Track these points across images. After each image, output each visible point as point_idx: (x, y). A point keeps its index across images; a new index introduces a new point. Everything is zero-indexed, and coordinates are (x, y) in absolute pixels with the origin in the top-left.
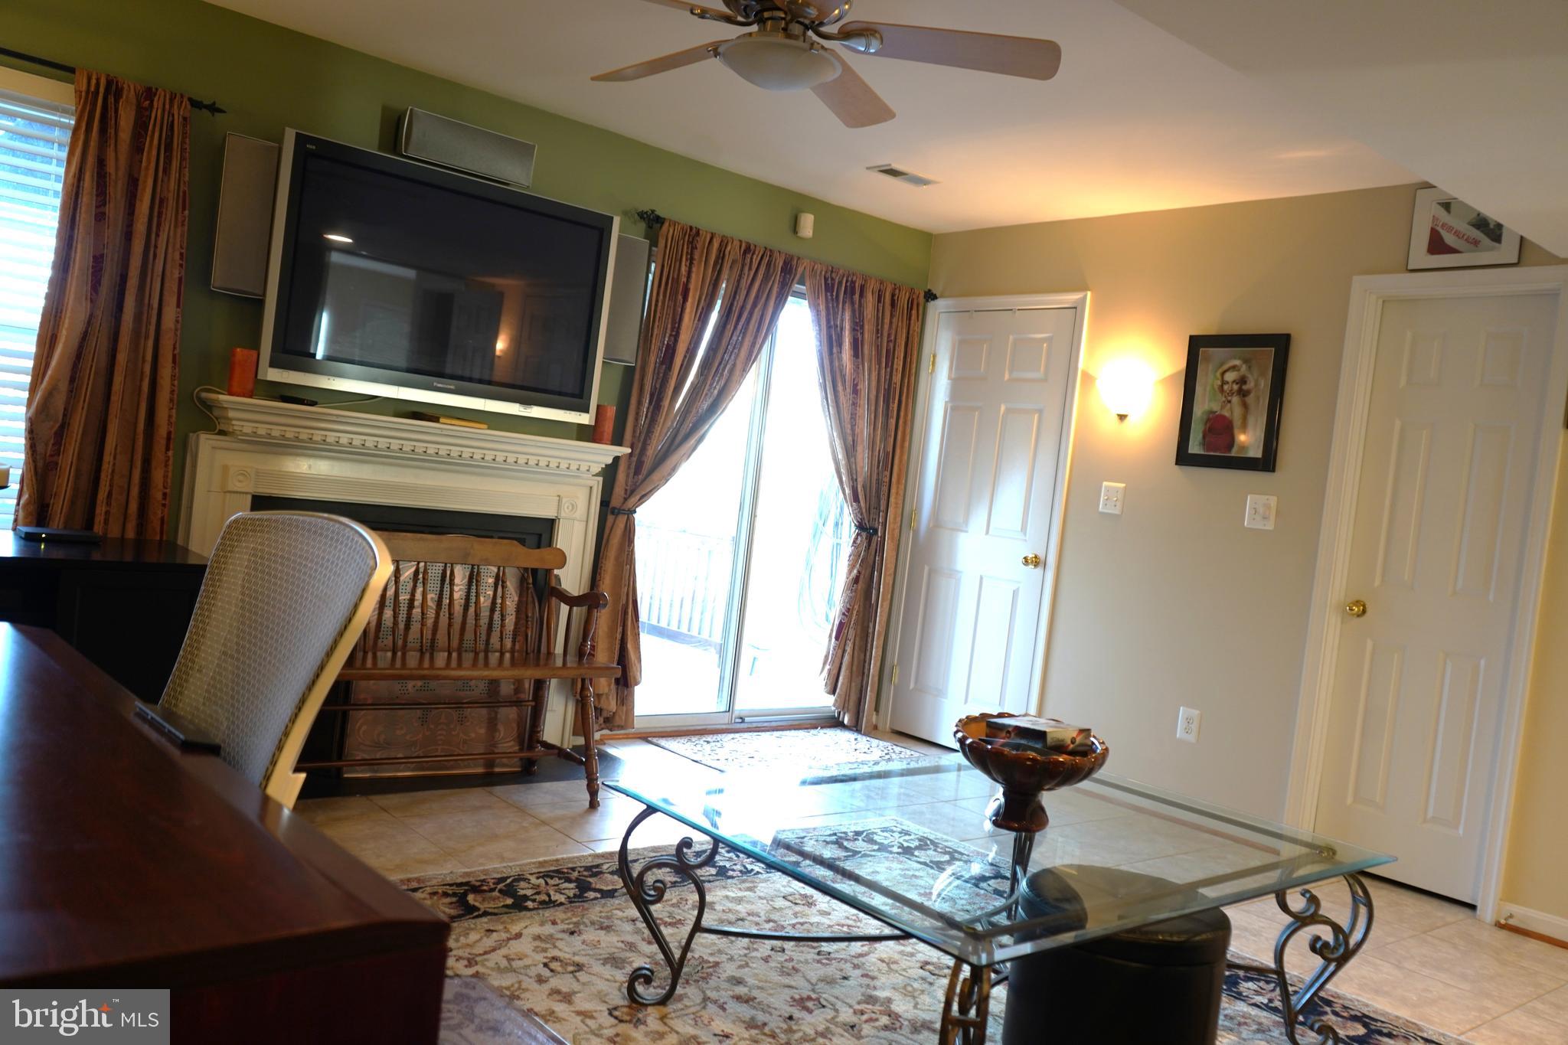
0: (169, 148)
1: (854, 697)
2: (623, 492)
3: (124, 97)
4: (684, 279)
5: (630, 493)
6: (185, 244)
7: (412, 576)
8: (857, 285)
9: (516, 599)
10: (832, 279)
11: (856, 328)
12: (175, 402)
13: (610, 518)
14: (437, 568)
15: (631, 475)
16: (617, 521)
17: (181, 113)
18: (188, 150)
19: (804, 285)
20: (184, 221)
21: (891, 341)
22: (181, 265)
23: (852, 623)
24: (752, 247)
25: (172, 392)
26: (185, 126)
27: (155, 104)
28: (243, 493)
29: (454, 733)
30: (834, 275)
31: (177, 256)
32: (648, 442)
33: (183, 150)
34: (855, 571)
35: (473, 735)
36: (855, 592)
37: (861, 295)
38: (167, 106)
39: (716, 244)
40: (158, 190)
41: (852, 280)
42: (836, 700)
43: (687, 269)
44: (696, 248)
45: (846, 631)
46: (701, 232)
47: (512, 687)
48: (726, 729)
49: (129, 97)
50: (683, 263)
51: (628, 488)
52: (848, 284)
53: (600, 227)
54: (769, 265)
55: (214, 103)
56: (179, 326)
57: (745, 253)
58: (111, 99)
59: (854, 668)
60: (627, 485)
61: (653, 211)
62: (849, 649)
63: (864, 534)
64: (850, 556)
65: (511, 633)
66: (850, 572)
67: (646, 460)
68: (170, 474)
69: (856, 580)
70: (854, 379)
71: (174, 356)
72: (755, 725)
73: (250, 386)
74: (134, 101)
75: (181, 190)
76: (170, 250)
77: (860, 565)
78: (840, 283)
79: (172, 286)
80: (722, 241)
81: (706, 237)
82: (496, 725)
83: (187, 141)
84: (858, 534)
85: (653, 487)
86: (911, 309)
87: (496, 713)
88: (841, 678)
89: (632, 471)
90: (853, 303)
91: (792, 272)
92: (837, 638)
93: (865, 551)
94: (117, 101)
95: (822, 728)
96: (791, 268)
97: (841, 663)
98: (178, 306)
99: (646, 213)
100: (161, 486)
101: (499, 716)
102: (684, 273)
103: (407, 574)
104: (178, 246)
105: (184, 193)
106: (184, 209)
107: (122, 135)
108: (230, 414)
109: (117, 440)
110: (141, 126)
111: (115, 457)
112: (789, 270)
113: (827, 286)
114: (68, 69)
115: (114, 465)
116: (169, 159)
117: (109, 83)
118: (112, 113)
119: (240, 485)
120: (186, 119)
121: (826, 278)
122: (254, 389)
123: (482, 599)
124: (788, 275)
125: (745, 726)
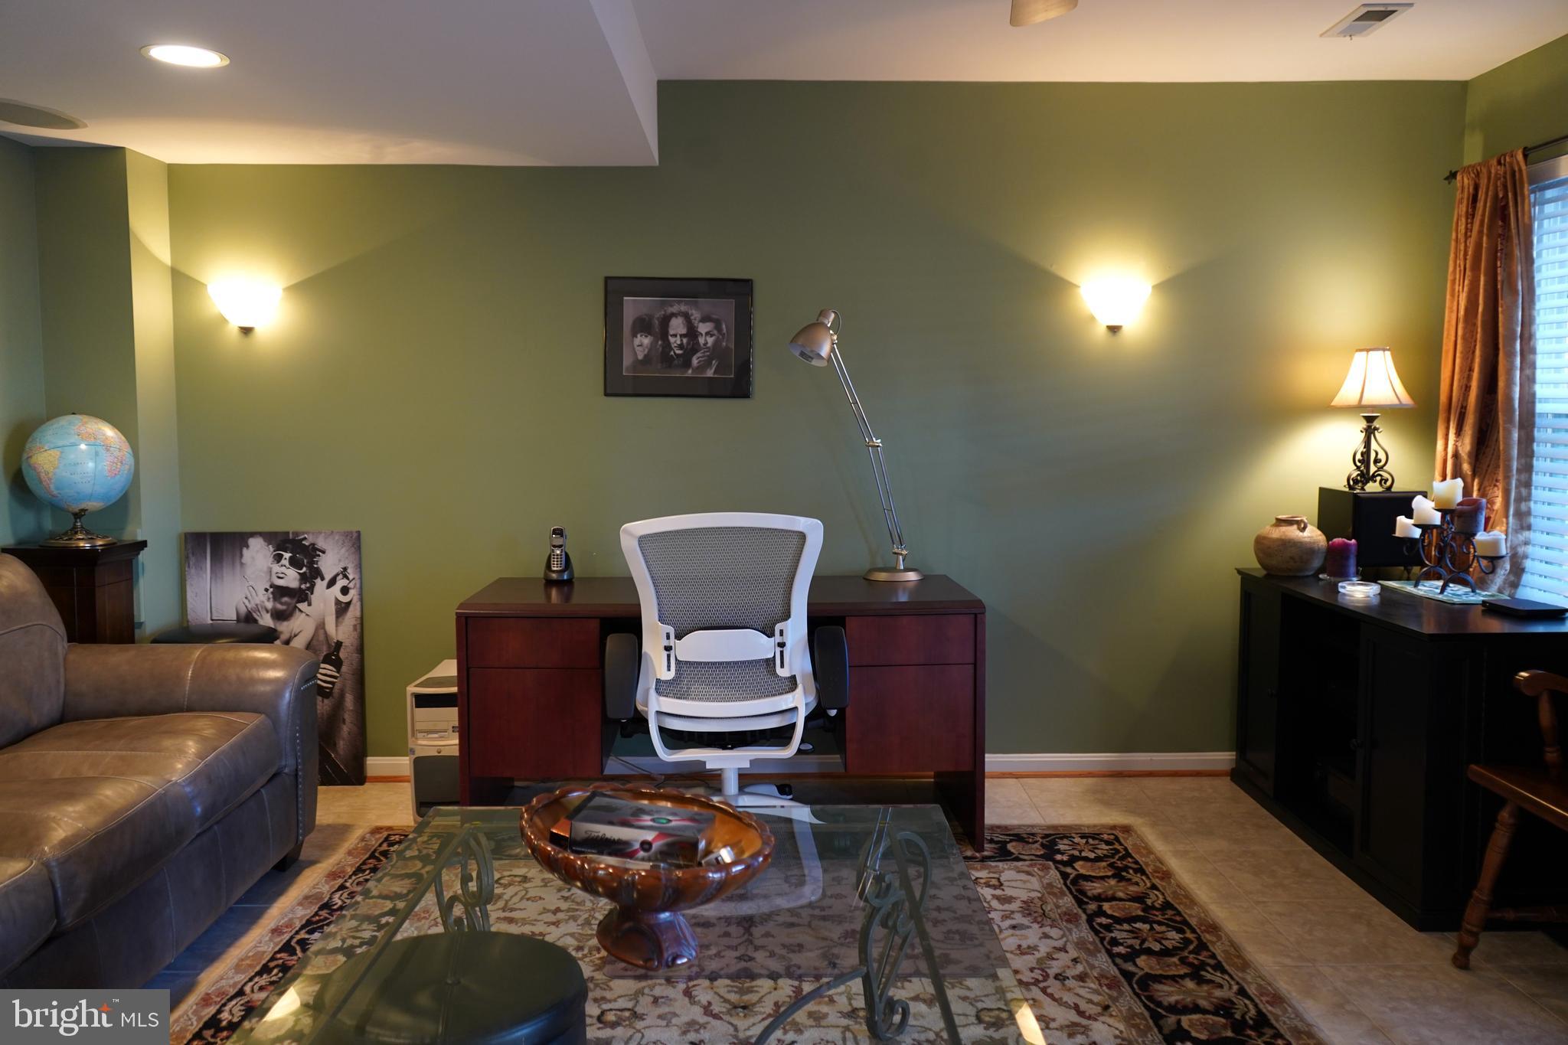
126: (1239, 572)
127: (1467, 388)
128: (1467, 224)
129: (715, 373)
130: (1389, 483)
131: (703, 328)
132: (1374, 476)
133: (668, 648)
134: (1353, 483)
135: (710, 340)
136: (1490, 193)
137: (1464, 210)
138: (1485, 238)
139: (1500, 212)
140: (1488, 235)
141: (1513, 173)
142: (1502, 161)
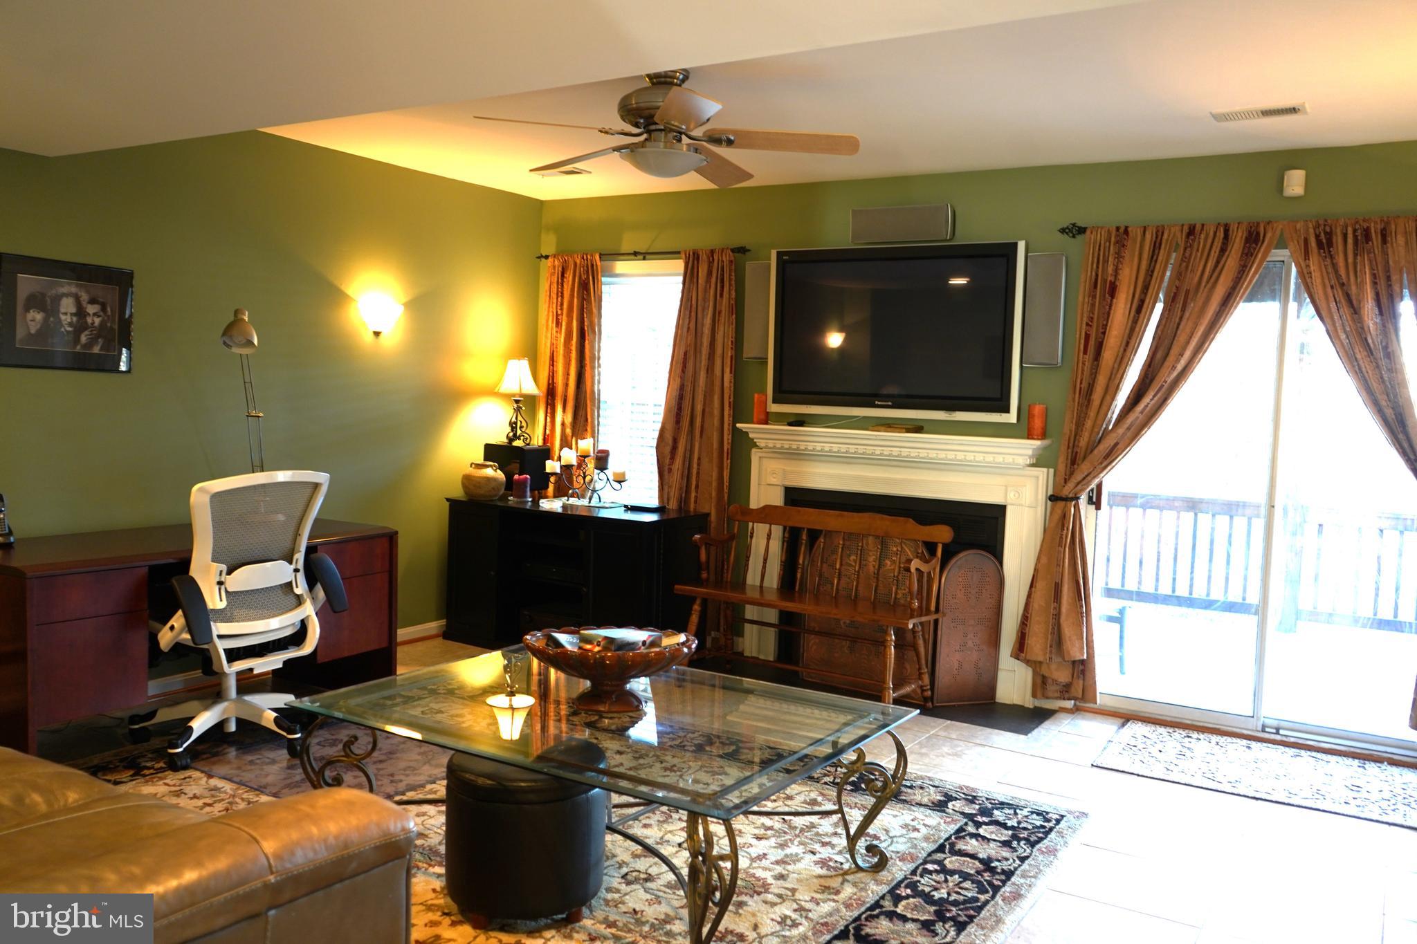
0: (722, 280)
2: (1062, 481)
3: (701, 259)
4: (1111, 278)
5: (1066, 481)
6: (734, 335)
8: (1373, 230)
10: (1328, 233)
12: (731, 432)
16: (1056, 507)
17: (728, 257)
18: (733, 279)
19: (1286, 249)
20: (732, 322)
22: (732, 348)
24: (1198, 228)
25: (729, 425)
26: (730, 265)
27: (715, 257)
28: (778, 485)
30: (1329, 228)
31: (730, 343)
32: (1080, 434)
33: (730, 280)
37: (1384, 240)
38: (720, 257)
39: (1149, 236)
40: (717, 306)
41: (1364, 228)
43: (1115, 267)
44: (1125, 246)
46: (1129, 229)
49: (704, 257)
50: (1111, 262)
51: (1066, 477)
52: (1359, 232)
53: (1004, 255)
54: (1226, 240)
55: (746, 247)
56: (732, 385)
57: (1189, 234)
58: (696, 262)
60: (1066, 475)
61: (1074, 225)
67: (1079, 451)
68: (729, 474)
71: (730, 403)
72: (1292, 740)
73: (763, 417)
74: (706, 260)
75: (731, 303)
76: (726, 340)
78: (1344, 236)
79: (727, 361)
80: (1157, 231)
81: (1136, 232)
83: (732, 274)
89: (1069, 461)
91: (1259, 241)
94: (698, 263)
96: (1258, 234)
98: (731, 373)
99: (1067, 227)
100: (725, 482)
102: (1111, 272)
104: (730, 337)
106: (732, 315)
107: (700, 281)
108: (751, 435)
109: (699, 454)
110: (710, 273)
111: (699, 465)
112: (1254, 239)
113: (1320, 245)
114: (679, 253)
115: (698, 469)
116: (722, 287)
117: (694, 254)
118: (696, 270)
119: (775, 480)
120: (731, 261)
121: (1317, 236)
122: (767, 419)
123: (889, 563)
124: (1254, 245)
125: (1278, 738)
126: (448, 500)
127: (567, 385)
128: (558, 288)
129: (101, 350)
130: (528, 440)
131: (91, 309)
132: (520, 436)
133: (220, 583)
134: (511, 440)
135: (97, 321)
136: (577, 274)
137: (556, 279)
138: (575, 300)
139: (584, 286)
140: (578, 298)
141: (592, 265)
142: (585, 257)
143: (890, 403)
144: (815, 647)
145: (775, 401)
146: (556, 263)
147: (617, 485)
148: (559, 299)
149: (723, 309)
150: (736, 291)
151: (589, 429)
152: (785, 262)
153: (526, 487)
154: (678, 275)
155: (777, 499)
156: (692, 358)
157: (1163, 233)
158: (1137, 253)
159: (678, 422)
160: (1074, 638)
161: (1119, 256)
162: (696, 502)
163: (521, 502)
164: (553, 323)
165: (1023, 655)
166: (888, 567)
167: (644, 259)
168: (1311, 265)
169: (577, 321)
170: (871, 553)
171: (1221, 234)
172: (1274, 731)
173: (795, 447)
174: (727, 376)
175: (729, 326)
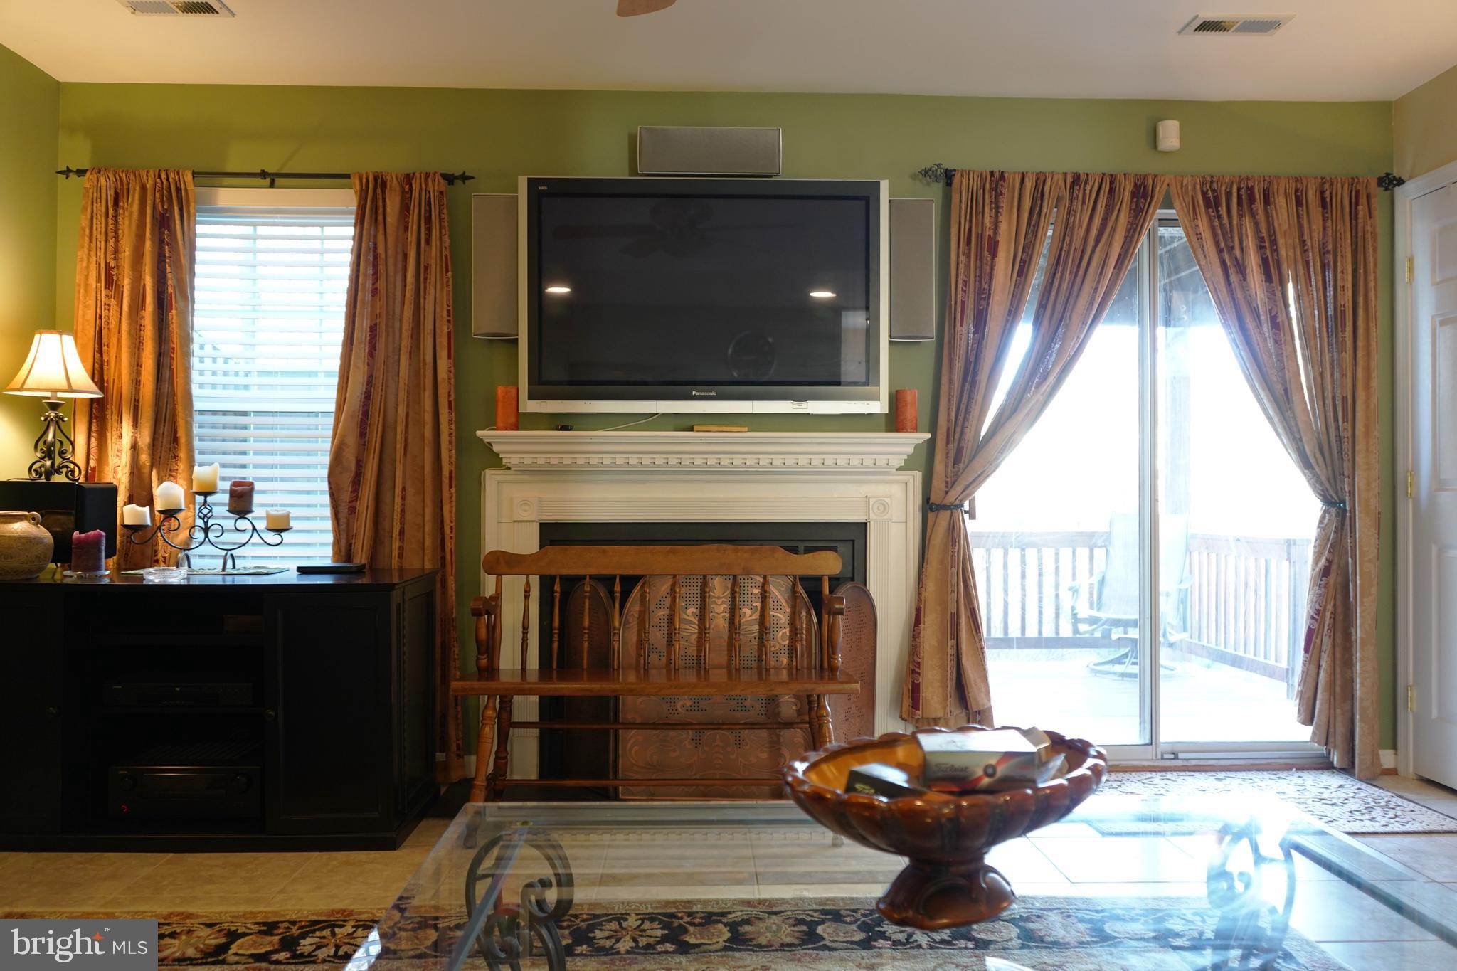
0: (428, 220)
1: (1340, 730)
2: (943, 485)
3: (388, 187)
4: (989, 232)
5: (950, 485)
6: (451, 302)
7: (669, 591)
8: (1256, 191)
9: (788, 610)
10: (1214, 191)
11: (1263, 245)
12: (454, 444)
13: (931, 516)
14: (695, 581)
15: (951, 465)
16: (938, 520)
17: (436, 188)
18: (446, 219)
19: (1173, 208)
20: (448, 282)
21: (1328, 252)
22: (449, 321)
23: (1326, 628)
24: (1083, 178)
25: (450, 434)
26: (441, 199)
27: (414, 185)
28: (529, 521)
29: (731, 757)
30: (1215, 185)
31: (445, 313)
32: (966, 425)
33: (441, 220)
34: (1323, 561)
35: (754, 760)
36: (1325, 587)
37: (1267, 202)
38: (423, 186)
39: (1029, 185)
40: (422, 260)
41: (1247, 187)
42: (1314, 733)
43: (993, 220)
44: (1002, 194)
45: (1318, 641)
46: (1006, 175)
47: (794, 708)
48: (1150, 766)
49: (393, 185)
50: (987, 215)
51: (948, 480)
52: (1243, 192)
53: (864, 197)
54: (1111, 191)
55: (464, 173)
56: (452, 375)
57: (1073, 185)
58: (379, 191)
59: (1338, 689)
60: (947, 477)
61: (939, 165)
62: (1324, 664)
63: (1333, 511)
64: (1316, 540)
65: (786, 648)
66: (1316, 561)
67: (965, 446)
68: (454, 509)
69: (1326, 572)
70: (1270, 310)
71: (450, 403)
72: (1193, 763)
73: (512, 420)
74: (398, 189)
75: (444, 254)
76: (438, 309)
77: (1329, 552)
78: (1229, 195)
79: (443, 341)
80: (1038, 179)
81: (1014, 179)
82: (780, 749)
83: (445, 211)
84: (1325, 512)
85: (976, 475)
86: (1357, 204)
87: (778, 736)
88: (1318, 702)
89: (951, 460)
90: (1253, 215)
91: (1148, 196)
92: (1306, 650)
93: (1335, 532)
94: (383, 192)
95: (1298, 770)
96: (1147, 190)
97: (1317, 684)
98: (449, 357)
99: (930, 170)
100: (448, 521)
101: (782, 740)
102: (988, 225)
103: (663, 588)
104: (445, 305)
105: (446, 256)
106: (447, 271)
107: (389, 219)
108: (496, 448)
109: (404, 483)
110: (405, 208)
111: (403, 498)
112: (1142, 194)
113: (1208, 204)
114: (347, 176)
115: (403, 505)
116: (429, 230)
117: (376, 179)
118: (380, 203)
119: (526, 514)
120: (441, 193)
121: (1204, 193)
122: (522, 421)
123: (748, 612)
124: (1143, 200)
125: (1179, 763)
136: (149, 202)
137: (103, 209)
138: (148, 244)
139: (163, 222)
140: (152, 240)
141: (178, 190)
142: (163, 176)
143: (713, 394)
144: (636, 748)
145: (530, 398)
146: (103, 181)
147: (272, 538)
148: (112, 242)
149: (432, 262)
150: (450, 237)
151: (182, 454)
152: (542, 194)
153: (100, 551)
154: (349, 213)
155: (528, 542)
156: (384, 334)
157: (1044, 182)
158: (1016, 204)
159: (363, 434)
160: (978, 681)
161: (997, 208)
162: (401, 556)
163: (90, 578)
164: (99, 280)
165: (919, 713)
166: (747, 618)
167: (272, 185)
168: (1200, 225)
169: (153, 277)
170: (719, 602)
171: (1106, 187)
172: (1172, 756)
173: (568, 462)
174: (443, 364)
175: (442, 289)
